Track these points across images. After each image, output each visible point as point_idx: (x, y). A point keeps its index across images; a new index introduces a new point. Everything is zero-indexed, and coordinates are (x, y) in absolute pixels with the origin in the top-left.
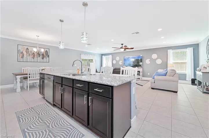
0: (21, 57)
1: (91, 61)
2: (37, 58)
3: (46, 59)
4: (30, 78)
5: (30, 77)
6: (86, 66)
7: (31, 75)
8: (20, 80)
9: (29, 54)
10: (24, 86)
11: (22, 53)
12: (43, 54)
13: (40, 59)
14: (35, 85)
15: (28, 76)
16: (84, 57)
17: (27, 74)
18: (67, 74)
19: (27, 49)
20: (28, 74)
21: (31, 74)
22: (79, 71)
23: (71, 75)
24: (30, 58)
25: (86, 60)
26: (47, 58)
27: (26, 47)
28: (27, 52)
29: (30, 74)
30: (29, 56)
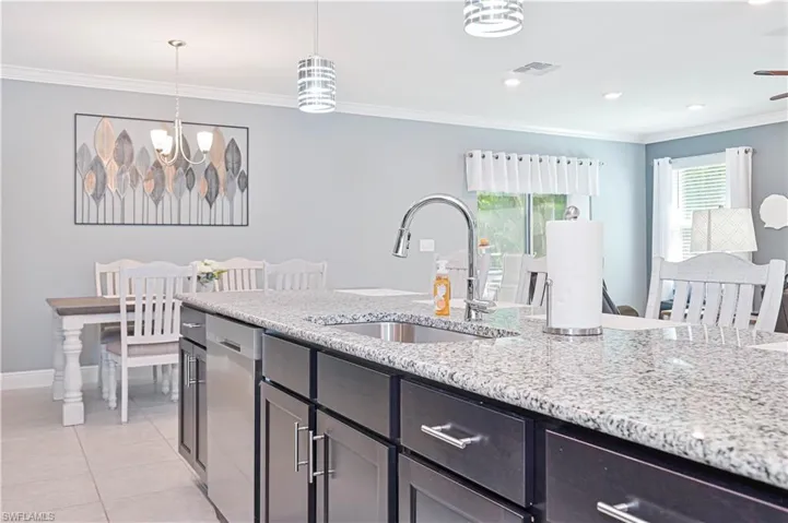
0: (93, 196)
1: (552, 206)
2: (179, 194)
3: (227, 203)
4: (131, 333)
5: (131, 323)
6: (508, 247)
7: (137, 316)
8: (80, 346)
9: (136, 174)
10: (105, 389)
11: (97, 165)
12: (211, 166)
13: (193, 201)
14: (166, 382)
15: (123, 318)
16: (491, 178)
17: (117, 310)
18: (354, 321)
19: (124, 137)
20: (123, 309)
21: (138, 309)
22: (447, 297)
23: (387, 329)
24: (136, 201)
25: (511, 201)
26: (238, 190)
27: (116, 128)
28: (120, 162)
29: (131, 309)
30: (134, 185)
